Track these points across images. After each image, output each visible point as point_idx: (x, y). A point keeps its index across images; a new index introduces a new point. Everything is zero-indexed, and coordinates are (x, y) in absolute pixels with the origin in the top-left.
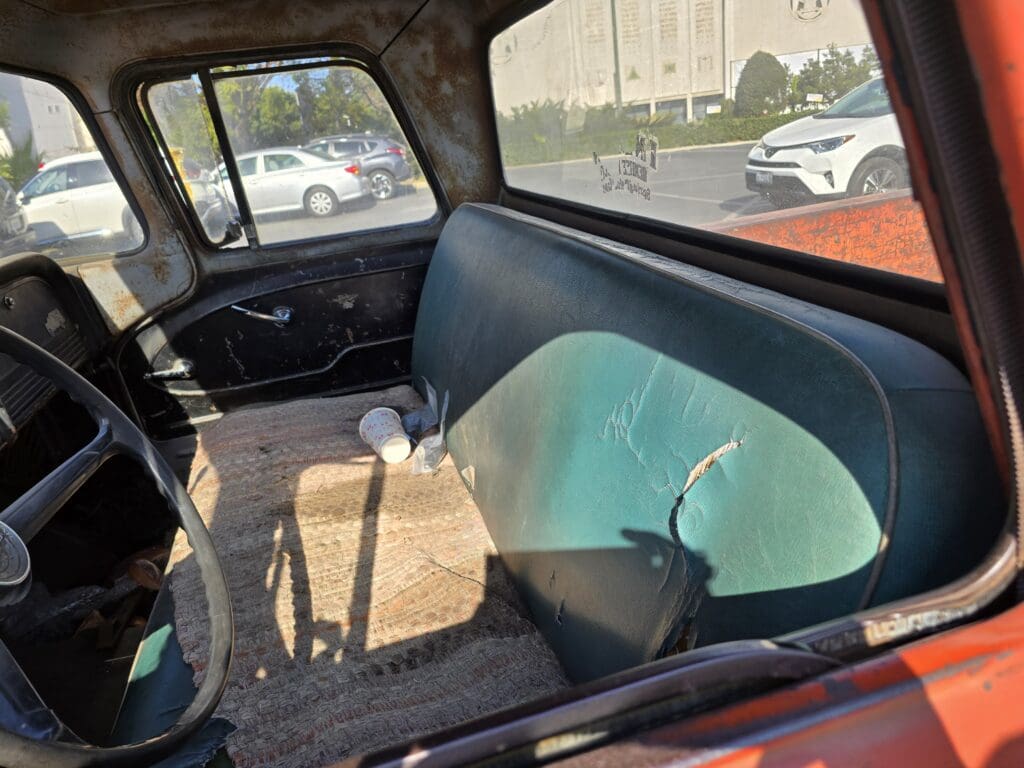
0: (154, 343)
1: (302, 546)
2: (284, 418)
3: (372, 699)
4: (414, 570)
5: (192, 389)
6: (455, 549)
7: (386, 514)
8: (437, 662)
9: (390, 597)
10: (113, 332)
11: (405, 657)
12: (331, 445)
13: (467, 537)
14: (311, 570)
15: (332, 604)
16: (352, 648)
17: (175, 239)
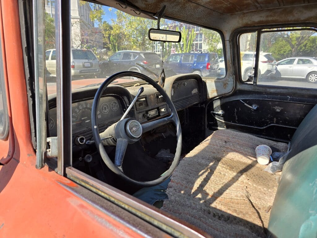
0: (217, 104)
1: (215, 170)
2: (238, 137)
3: (202, 217)
4: (240, 195)
5: (221, 119)
6: (260, 199)
7: (245, 176)
8: (227, 223)
9: (228, 198)
10: (208, 98)
11: (219, 215)
12: (245, 149)
13: (267, 198)
14: (212, 177)
15: (211, 189)
16: (207, 202)
17: (232, 77)
